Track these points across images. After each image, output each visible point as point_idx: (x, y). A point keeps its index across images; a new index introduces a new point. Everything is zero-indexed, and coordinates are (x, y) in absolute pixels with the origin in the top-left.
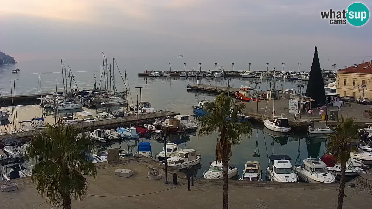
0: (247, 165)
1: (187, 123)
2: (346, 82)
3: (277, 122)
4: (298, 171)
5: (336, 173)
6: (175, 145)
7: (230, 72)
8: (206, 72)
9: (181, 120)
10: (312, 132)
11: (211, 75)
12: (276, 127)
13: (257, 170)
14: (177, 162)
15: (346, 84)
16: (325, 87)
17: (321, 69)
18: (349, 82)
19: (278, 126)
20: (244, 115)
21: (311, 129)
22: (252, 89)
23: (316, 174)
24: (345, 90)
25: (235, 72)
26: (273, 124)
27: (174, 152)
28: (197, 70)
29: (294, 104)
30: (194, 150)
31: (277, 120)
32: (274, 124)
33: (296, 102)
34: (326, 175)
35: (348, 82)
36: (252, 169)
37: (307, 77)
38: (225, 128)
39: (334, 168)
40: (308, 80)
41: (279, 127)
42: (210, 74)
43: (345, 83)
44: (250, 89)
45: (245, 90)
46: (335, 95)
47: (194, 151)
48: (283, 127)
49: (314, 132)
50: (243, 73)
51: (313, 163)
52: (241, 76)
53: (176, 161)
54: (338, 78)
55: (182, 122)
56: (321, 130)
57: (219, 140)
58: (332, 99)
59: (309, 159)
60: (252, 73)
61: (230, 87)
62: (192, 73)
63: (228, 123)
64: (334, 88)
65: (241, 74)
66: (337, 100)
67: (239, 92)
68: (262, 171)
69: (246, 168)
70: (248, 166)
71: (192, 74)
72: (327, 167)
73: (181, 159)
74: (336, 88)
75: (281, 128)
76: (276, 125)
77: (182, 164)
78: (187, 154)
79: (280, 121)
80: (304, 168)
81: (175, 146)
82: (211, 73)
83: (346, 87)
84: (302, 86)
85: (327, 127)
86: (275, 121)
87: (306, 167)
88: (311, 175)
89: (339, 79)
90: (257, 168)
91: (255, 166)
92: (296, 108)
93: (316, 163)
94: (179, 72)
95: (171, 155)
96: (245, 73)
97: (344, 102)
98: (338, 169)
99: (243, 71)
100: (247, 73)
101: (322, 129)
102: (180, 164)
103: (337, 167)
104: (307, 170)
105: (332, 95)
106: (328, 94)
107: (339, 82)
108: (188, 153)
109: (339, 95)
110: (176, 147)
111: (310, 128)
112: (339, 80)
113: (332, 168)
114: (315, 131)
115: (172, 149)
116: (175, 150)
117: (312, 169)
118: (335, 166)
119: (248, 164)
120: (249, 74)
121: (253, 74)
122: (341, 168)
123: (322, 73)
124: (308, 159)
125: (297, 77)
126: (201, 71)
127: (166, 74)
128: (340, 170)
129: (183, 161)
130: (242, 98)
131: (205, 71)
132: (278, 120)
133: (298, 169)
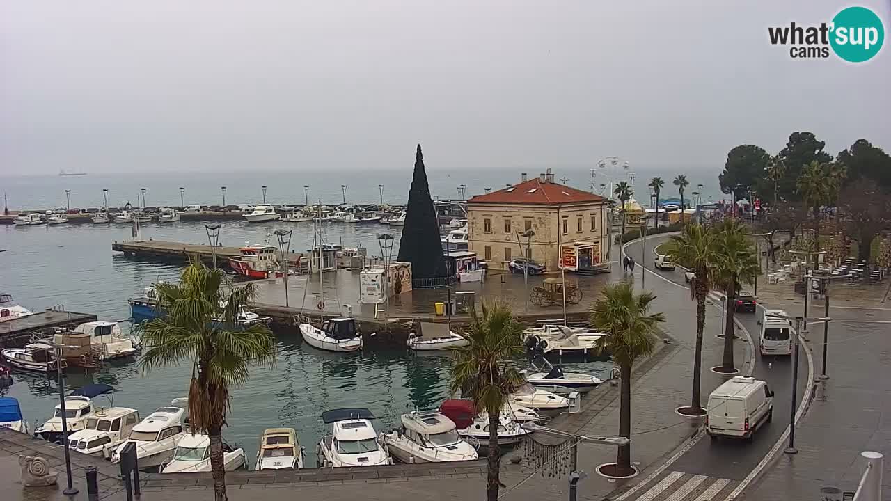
0: (266, 439)
1: (109, 343)
2: (489, 225)
3: (328, 327)
4: (389, 442)
5: (479, 442)
6: (86, 400)
7: (217, 208)
8: (158, 211)
9: (96, 335)
10: (418, 348)
11: (171, 218)
12: (328, 339)
13: (292, 447)
14: (92, 444)
15: (489, 231)
16: (442, 240)
17: (432, 198)
18: (497, 224)
19: (330, 337)
20: (255, 316)
21: (416, 339)
22: (272, 250)
23: (433, 448)
24: (488, 244)
25: (230, 208)
26: (319, 333)
27: (83, 417)
28: (137, 207)
29: (373, 281)
30: (133, 410)
31: (329, 324)
32: (322, 332)
33: (377, 276)
34: (456, 448)
35: (493, 225)
36: (280, 448)
37: (401, 218)
38: (209, 346)
39: (472, 431)
40: (403, 224)
41: (333, 340)
42: (169, 216)
43: (487, 227)
44: (266, 252)
45: (254, 254)
46: (466, 256)
47: (133, 414)
48: (344, 340)
49: (422, 347)
50: (248, 210)
51: (424, 421)
52: (244, 218)
53: (90, 440)
54: (471, 218)
55: (95, 341)
56: (440, 340)
57: (197, 376)
58: (458, 265)
59: (414, 413)
60: (271, 211)
61: (218, 245)
62: (123, 215)
63: (216, 333)
64: (462, 241)
65: (243, 215)
66: (470, 268)
67: (240, 259)
68: (302, 449)
69: (265, 446)
70: (270, 441)
71: (125, 217)
72: (457, 428)
73: (102, 434)
74: (467, 241)
75: (339, 342)
76: (327, 336)
77: (104, 447)
78: (117, 422)
79: (337, 325)
80: (404, 433)
81: (85, 402)
82: (171, 213)
83: (489, 237)
84: (388, 237)
85: (452, 334)
86: (325, 327)
87: (408, 432)
88: (422, 450)
89: (474, 218)
90: (291, 444)
91: (286, 440)
92: (377, 289)
93: (431, 420)
94: (90, 210)
95: (74, 425)
96: (253, 210)
97: (486, 272)
98: (481, 433)
99: (249, 206)
100: (260, 211)
101: (441, 338)
102: (100, 448)
103: (478, 427)
104: (412, 440)
105: (457, 257)
106: (450, 255)
107: (474, 226)
108: (120, 419)
109: (475, 255)
110: (88, 404)
111: (413, 337)
112: (474, 221)
113: (466, 430)
114: (425, 344)
115: (76, 411)
116: (85, 411)
117: (423, 436)
118: (473, 426)
119: (268, 436)
120: (263, 213)
121: (273, 212)
122: (488, 429)
123: (434, 206)
124: (412, 412)
125: (378, 218)
126: (145, 209)
127: (57, 219)
128: (488, 434)
129: (108, 440)
130: (249, 273)
131: (154, 208)
132: (332, 324)
133: (391, 438)
